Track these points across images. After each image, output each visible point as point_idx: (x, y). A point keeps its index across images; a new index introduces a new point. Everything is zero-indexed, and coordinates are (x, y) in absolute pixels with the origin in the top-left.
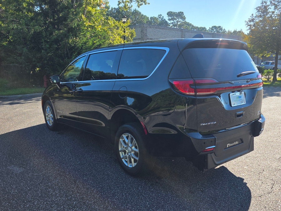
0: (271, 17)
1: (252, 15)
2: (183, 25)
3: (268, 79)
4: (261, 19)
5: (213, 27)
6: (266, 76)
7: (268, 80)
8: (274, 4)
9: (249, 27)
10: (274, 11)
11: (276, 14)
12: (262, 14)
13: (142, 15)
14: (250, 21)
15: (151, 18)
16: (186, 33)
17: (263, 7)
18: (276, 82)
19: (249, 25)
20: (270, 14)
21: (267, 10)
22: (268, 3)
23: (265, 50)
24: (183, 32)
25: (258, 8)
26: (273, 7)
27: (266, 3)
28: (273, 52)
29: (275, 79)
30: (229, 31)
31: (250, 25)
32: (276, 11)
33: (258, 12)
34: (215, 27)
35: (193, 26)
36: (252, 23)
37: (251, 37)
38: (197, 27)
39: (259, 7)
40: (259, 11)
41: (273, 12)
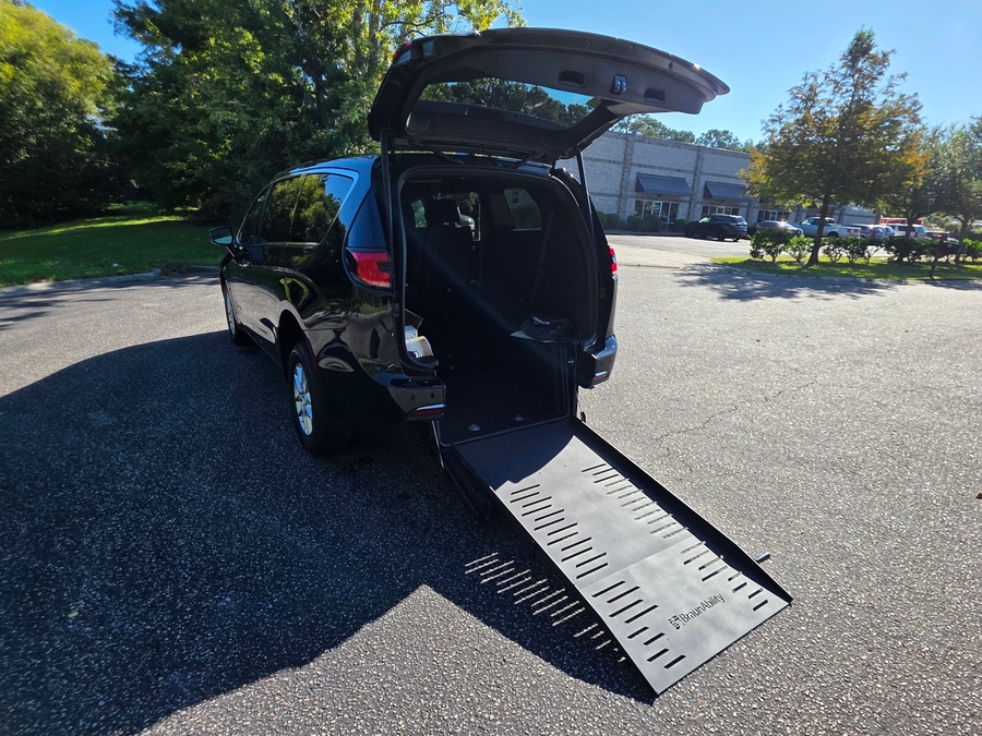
0: (822, 112)
1: (781, 106)
2: (641, 125)
3: (800, 257)
4: (799, 116)
5: (710, 133)
6: (795, 250)
7: (798, 261)
8: (835, 81)
9: (769, 134)
10: (832, 97)
11: (837, 107)
12: (802, 106)
13: (551, 100)
14: (773, 121)
15: (571, 107)
16: (637, 144)
17: (807, 88)
18: (814, 267)
19: (769, 130)
20: (822, 104)
21: (816, 95)
22: (821, 79)
23: (798, 190)
24: (628, 141)
25: (795, 91)
26: (832, 87)
27: (816, 79)
28: (815, 196)
29: (814, 259)
30: (747, 144)
31: (773, 131)
32: (837, 99)
33: (792, 99)
34: (716, 133)
35: (664, 129)
36: (778, 127)
37: (771, 158)
38: (675, 133)
39: (796, 88)
40: (797, 98)
41: (830, 101)
